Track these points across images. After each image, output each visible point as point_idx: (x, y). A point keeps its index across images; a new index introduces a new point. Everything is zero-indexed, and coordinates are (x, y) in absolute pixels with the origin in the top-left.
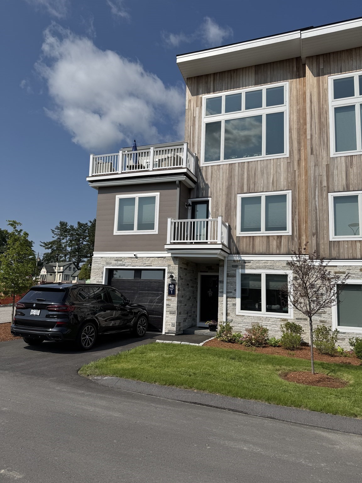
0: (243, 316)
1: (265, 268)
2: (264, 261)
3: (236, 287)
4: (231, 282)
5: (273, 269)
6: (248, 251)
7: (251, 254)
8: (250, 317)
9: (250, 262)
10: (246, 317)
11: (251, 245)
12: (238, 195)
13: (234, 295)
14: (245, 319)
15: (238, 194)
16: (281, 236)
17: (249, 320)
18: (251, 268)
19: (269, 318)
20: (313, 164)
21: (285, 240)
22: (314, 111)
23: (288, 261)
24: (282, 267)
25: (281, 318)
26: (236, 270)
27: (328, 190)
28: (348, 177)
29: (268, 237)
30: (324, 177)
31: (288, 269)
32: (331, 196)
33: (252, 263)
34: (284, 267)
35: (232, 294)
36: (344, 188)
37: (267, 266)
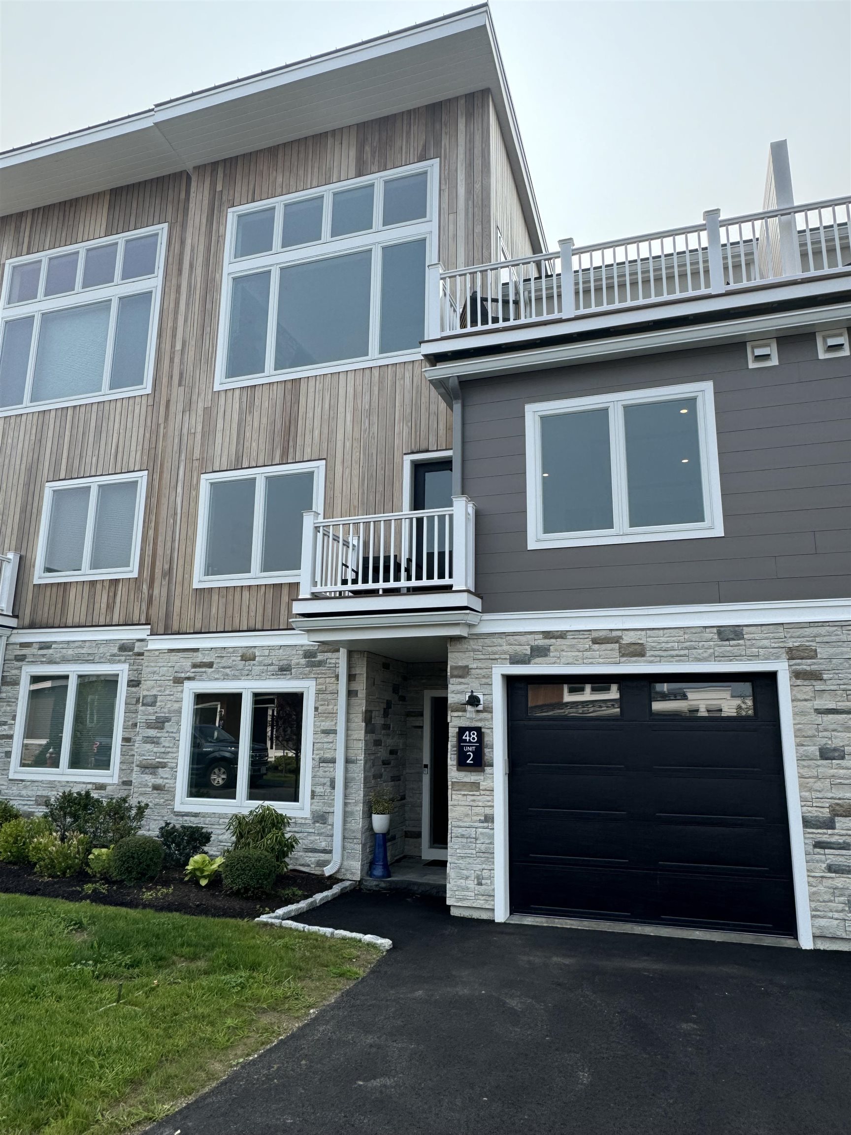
0: (22, 781)
1: (78, 659)
2: (77, 644)
3: (15, 711)
4: (10, 698)
5: (93, 662)
6: (51, 621)
7: (57, 625)
8: (36, 784)
9: (49, 647)
10: (29, 783)
11: (59, 606)
12: (47, 484)
13: (11, 728)
14: (25, 787)
15: (47, 482)
16: (117, 581)
17: (32, 790)
18: (51, 661)
19: (72, 785)
20: (180, 408)
21: (124, 590)
22: (195, 288)
23: (123, 642)
24: (110, 656)
25: (93, 784)
26: (20, 668)
27: (202, 468)
28: (242, 437)
29: (93, 585)
30: (199, 437)
31: (119, 661)
32: (205, 481)
33: (54, 648)
34: (114, 655)
35: (6, 727)
36: (231, 461)
37: (82, 655)
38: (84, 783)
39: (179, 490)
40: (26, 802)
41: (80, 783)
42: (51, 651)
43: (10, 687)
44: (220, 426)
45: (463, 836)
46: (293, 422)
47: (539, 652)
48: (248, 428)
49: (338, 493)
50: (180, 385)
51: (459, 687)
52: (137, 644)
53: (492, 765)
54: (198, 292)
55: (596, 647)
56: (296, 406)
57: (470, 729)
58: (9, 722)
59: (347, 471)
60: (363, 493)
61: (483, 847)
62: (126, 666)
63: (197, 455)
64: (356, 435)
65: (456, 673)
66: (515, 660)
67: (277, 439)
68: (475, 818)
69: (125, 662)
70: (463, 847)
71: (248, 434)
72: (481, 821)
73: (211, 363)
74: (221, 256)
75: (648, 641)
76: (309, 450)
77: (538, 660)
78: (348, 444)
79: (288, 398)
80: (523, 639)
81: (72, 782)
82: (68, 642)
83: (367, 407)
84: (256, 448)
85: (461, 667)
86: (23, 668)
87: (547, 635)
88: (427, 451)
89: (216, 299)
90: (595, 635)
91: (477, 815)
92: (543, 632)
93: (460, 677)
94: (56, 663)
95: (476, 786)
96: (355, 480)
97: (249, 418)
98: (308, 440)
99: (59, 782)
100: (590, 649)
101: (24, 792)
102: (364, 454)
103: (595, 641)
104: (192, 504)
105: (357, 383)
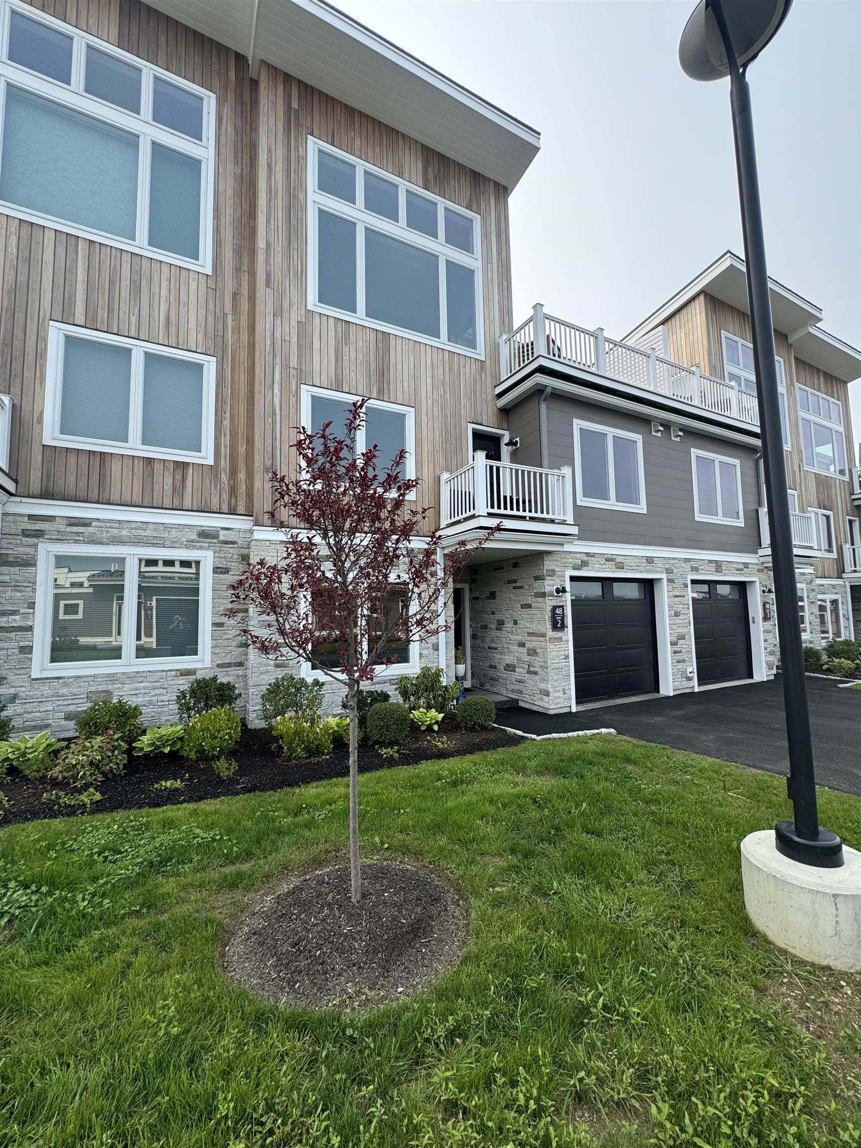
0: (57, 678)
2: (133, 525)
3: (33, 598)
8: (84, 679)
10: (71, 680)
11: (95, 477)
12: (52, 324)
13: (27, 619)
14: (64, 685)
15: (51, 321)
16: (187, 464)
17: (79, 687)
18: (92, 541)
19: (145, 675)
20: (270, 309)
21: (195, 475)
22: (276, 193)
23: (203, 528)
24: (187, 541)
25: (177, 670)
26: (36, 546)
27: (301, 379)
28: (340, 363)
29: (150, 463)
30: (294, 347)
31: (201, 548)
32: (306, 393)
33: (95, 527)
34: (193, 541)
35: (17, 617)
36: (332, 382)
37: (145, 538)
38: (163, 671)
39: (276, 391)
40: (69, 702)
41: (156, 671)
42: (91, 529)
43: (17, 568)
44: (316, 345)
45: (556, 669)
46: (385, 368)
47: (584, 564)
48: (346, 358)
49: (424, 437)
50: (268, 285)
51: (551, 582)
52: (222, 533)
53: (567, 627)
54: (280, 199)
55: (607, 563)
56: (387, 356)
57: (559, 607)
58: (22, 611)
59: (430, 422)
60: (442, 442)
61: (565, 673)
62: (209, 554)
63: (294, 362)
64: (436, 397)
65: (549, 573)
66: (574, 568)
67: (373, 378)
68: (562, 657)
69: (208, 549)
70: (556, 675)
71: (346, 363)
72: (564, 659)
73: (302, 279)
74: (304, 177)
75: (626, 561)
76: (401, 396)
77: (584, 568)
78: (430, 402)
79: (380, 345)
80: (578, 556)
81: (143, 672)
82: (120, 521)
83: (442, 378)
84: (354, 378)
85: (551, 570)
86: (40, 545)
87: (588, 554)
88: (482, 425)
89: (302, 220)
90: (606, 556)
91: (561, 655)
92: (586, 553)
93: (552, 576)
94: (101, 543)
95: (560, 639)
96: (437, 430)
97: (345, 349)
98: (399, 388)
99: (123, 673)
100: (605, 564)
101: (64, 691)
102: (442, 414)
103: (607, 560)
104: (292, 410)
105: (434, 357)
